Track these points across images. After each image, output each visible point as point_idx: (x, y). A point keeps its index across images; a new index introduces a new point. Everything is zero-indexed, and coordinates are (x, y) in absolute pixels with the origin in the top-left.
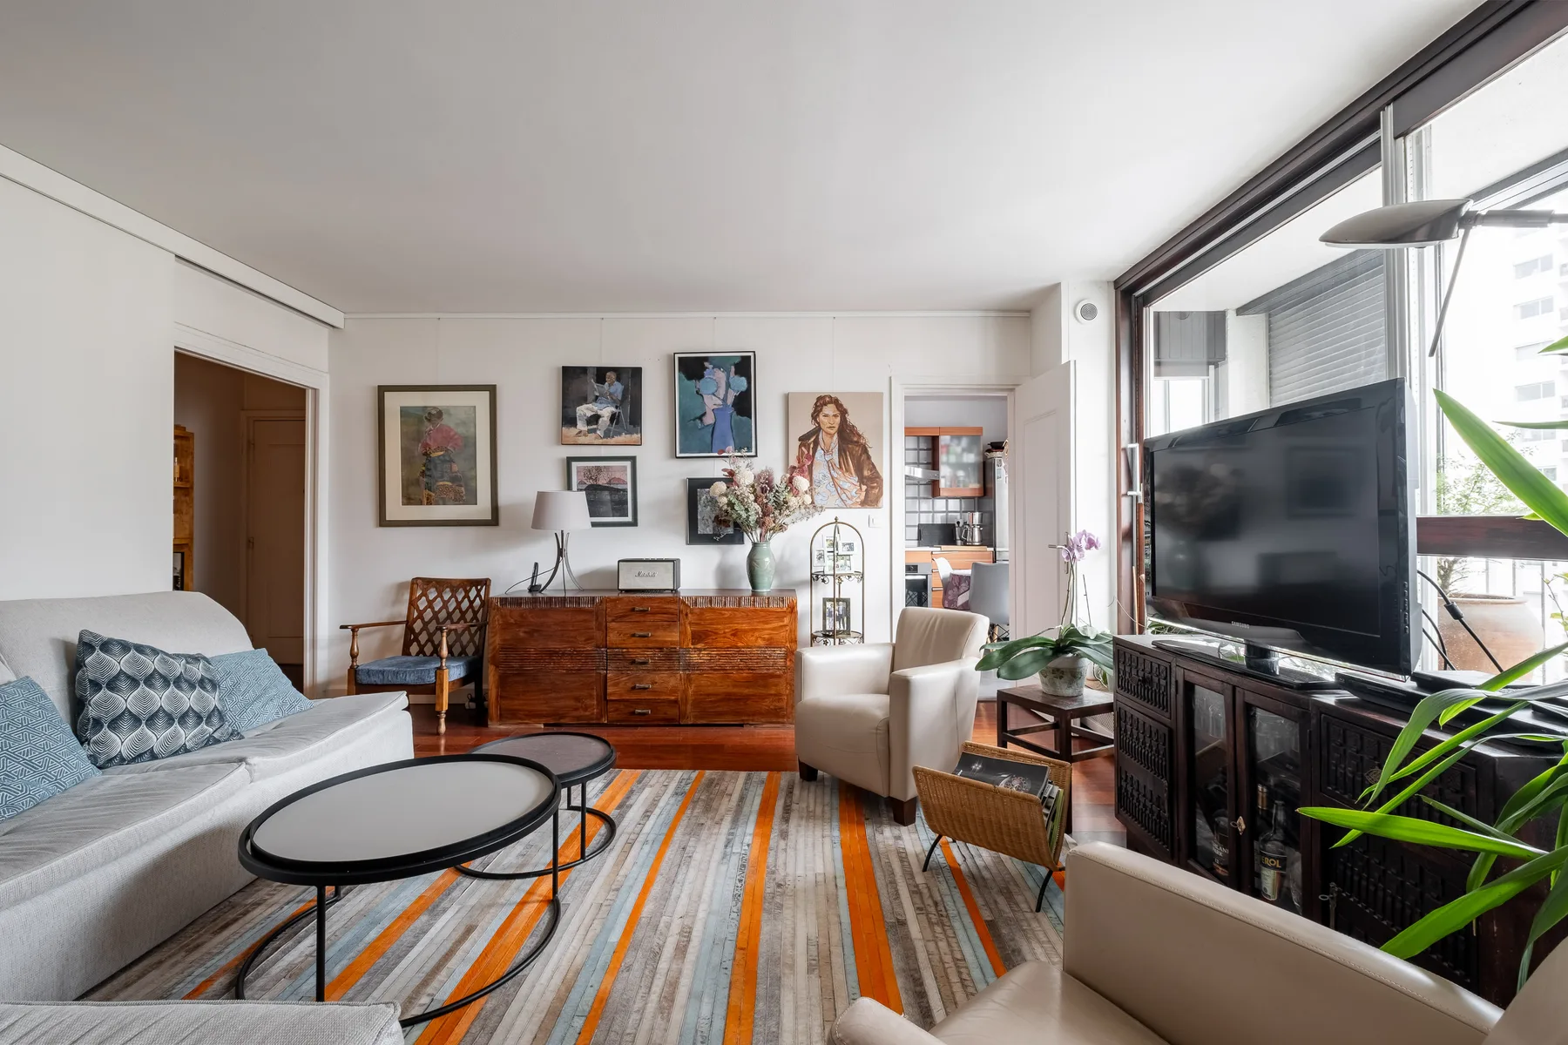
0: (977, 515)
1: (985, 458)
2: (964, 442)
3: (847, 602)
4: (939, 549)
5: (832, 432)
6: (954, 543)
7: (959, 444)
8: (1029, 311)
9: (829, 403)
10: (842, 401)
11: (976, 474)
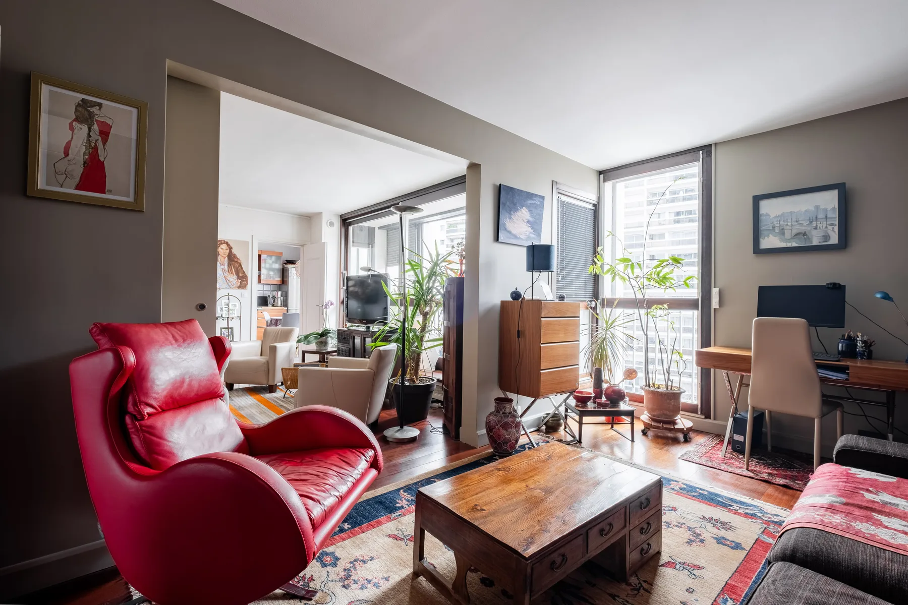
0: (280, 293)
1: (283, 266)
2: (274, 258)
3: (232, 329)
4: (261, 308)
5: (225, 256)
6: (267, 305)
7: (271, 260)
8: (310, 217)
9: (223, 243)
10: (230, 243)
11: (279, 274)
